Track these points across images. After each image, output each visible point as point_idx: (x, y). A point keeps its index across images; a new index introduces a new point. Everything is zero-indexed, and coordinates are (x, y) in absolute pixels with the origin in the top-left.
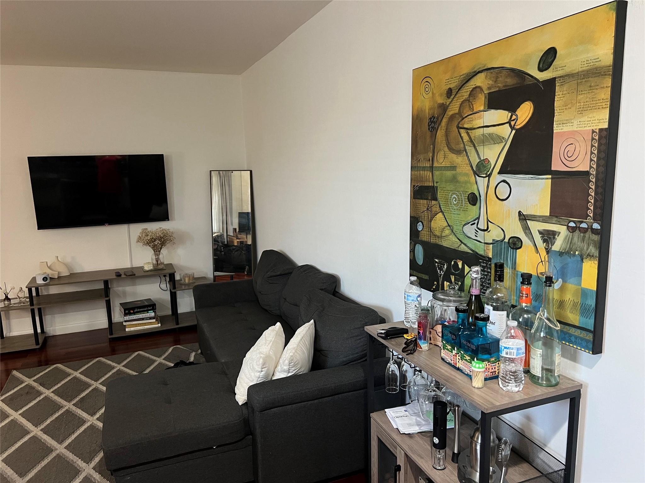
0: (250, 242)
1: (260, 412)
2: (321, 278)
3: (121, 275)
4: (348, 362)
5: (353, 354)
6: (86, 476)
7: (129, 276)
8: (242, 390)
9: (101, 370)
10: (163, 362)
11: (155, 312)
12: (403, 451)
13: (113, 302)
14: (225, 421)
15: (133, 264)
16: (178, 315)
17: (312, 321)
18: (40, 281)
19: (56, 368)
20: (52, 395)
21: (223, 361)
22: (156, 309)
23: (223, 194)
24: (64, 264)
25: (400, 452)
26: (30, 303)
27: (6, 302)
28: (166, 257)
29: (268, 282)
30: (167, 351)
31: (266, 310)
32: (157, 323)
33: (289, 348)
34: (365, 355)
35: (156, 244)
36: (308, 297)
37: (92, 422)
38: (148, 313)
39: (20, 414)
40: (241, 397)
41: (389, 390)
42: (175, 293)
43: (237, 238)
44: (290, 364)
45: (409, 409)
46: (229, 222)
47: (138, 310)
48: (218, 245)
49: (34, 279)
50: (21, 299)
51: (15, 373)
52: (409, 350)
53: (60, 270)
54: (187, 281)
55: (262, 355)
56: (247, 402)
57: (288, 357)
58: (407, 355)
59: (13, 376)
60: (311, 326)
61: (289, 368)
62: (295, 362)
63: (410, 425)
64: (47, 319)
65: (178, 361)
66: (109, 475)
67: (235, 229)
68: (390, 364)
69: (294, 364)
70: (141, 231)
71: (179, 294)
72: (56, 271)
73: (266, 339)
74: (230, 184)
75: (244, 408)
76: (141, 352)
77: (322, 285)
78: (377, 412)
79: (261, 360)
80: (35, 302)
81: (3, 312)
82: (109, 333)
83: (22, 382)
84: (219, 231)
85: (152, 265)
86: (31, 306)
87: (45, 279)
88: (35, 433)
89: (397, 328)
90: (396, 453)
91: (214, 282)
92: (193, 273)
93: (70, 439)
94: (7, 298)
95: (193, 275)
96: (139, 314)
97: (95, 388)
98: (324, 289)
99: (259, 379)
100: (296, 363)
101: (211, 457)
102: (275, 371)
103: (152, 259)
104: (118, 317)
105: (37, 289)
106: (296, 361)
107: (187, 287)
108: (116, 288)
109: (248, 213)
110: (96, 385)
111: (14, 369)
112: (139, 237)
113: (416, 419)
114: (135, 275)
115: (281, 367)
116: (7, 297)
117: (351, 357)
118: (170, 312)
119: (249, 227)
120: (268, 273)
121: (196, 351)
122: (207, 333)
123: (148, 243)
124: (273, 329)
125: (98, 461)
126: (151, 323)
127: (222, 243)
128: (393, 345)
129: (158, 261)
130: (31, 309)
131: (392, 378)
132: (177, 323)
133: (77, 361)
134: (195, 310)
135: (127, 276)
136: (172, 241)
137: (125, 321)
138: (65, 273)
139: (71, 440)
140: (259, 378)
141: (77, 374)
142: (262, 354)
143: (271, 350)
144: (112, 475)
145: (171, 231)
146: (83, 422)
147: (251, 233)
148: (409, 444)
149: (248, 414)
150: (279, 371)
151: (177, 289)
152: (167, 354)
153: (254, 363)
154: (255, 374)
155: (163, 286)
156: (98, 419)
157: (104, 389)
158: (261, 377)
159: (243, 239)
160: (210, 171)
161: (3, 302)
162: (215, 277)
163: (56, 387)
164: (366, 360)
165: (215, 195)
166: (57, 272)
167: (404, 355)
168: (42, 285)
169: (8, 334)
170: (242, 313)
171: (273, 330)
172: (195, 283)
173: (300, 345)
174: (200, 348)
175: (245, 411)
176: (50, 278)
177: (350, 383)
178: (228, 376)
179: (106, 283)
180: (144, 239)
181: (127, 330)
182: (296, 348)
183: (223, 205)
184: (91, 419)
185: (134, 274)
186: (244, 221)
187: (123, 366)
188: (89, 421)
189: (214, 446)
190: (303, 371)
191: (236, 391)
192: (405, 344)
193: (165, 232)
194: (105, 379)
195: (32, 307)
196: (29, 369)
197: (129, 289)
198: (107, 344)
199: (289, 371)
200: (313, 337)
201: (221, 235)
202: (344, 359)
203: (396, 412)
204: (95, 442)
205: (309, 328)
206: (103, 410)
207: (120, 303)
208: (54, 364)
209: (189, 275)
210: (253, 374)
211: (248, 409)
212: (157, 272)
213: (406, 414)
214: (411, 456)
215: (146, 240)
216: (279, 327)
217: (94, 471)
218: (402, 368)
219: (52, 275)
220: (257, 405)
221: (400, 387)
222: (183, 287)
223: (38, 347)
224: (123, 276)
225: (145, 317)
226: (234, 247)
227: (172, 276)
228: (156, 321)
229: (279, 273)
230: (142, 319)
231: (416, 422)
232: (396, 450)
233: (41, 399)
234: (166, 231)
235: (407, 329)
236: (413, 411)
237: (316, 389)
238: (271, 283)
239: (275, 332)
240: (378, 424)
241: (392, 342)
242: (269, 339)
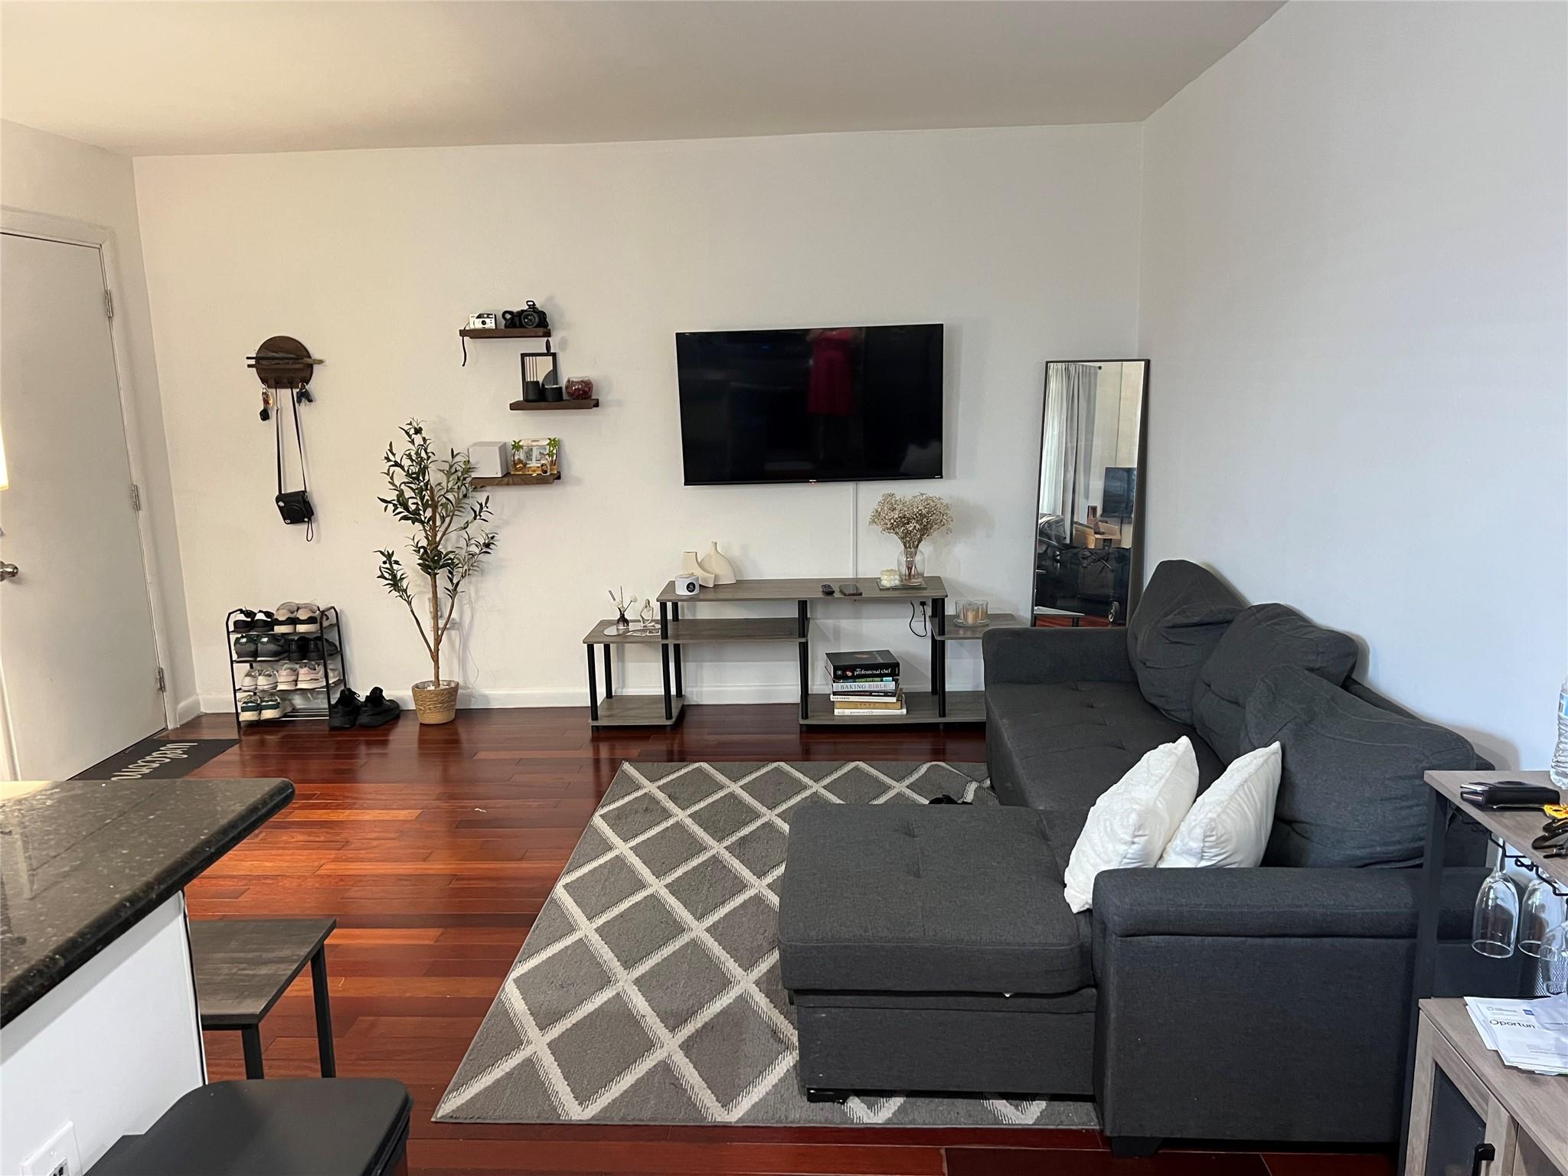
0: (1127, 543)
1: (1121, 937)
2: (1312, 639)
3: (834, 592)
4: (1367, 862)
5: (1385, 844)
6: (741, 995)
7: (850, 595)
8: (1081, 878)
9: (783, 788)
10: (907, 793)
11: (896, 681)
12: (1505, 1111)
13: (812, 648)
14: (1036, 941)
15: (860, 570)
16: (946, 694)
17: (1276, 745)
18: (682, 591)
19: (699, 769)
20: (689, 821)
21: (1041, 808)
22: (898, 675)
23: (1071, 420)
24: (727, 560)
25: (1498, 1111)
26: (662, 633)
27: (621, 627)
28: (930, 559)
29: (1167, 639)
30: (915, 769)
31: (1155, 708)
32: (900, 707)
33: (1206, 800)
34: (1419, 853)
35: (911, 529)
36: (1270, 683)
37: (757, 891)
38: (882, 681)
39: (631, 848)
40: (1078, 895)
41: (1483, 947)
42: (943, 643)
43: (1097, 531)
44: (1206, 837)
45: (1537, 1010)
46: (1080, 488)
47: (863, 672)
48: (1049, 545)
49: (672, 584)
50: (647, 623)
51: (626, 766)
52: (1555, 846)
53: (720, 572)
54: (970, 620)
55: (1136, 807)
56: (1091, 907)
57: (1203, 819)
58: (1546, 857)
59: (624, 773)
60: (1273, 757)
61: (1204, 847)
62: (1221, 837)
63: (1536, 1049)
64: (689, 668)
65: (939, 796)
66: (785, 1004)
67: (1094, 509)
68: (1492, 880)
69: (1217, 840)
70: (881, 499)
71: (950, 646)
72: (713, 574)
73: (1148, 769)
74: (1092, 393)
75: (1082, 919)
76: (861, 764)
77: (1314, 658)
78: (1438, 1000)
79: (1133, 817)
80: (670, 632)
81: (615, 645)
82: (800, 713)
83: (639, 788)
84: (1054, 511)
85: (897, 577)
86: (662, 638)
87: (691, 587)
88: (654, 890)
89: (1524, 784)
90: (1486, 1113)
91: (1031, 626)
92: (985, 603)
93: (716, 914)
94: (623, 619)
95: (985, 607)
96: (863, 680)
97: (767, 823)
98: (1318, 669)
99: (1125, 861)
100: (1222, 839)
101: (1000, 1015)
102: (1168, 849)
103: (899, 564)
104: (821, 682)
105: (675, 606)
106: (1223, 833)
107: (969, 634)
108: (822, 621)
109: (1129, 471)
110: (769, 816)
111: (627, 760)
112: (877, 511)
113: (1558, 1039)
114: (861, 594)
115: (1181, 841)
116: (622, 616)
117: (1378, 849)
118: (927, 687)
119: (1128, 501)
120: (1169, 617)
121: (981, 782)
122: (1009, 739)
123: (892, 528)
124: (1170, 750)
125: (765, 970)
126: (886, 705)
127: (1058, 541)
128: (1506, 827)
129: (911, 569)
130: (663, 645)
131: (1495, 917)
132: (943, 714)
133: (737, 763)
134: (984, 689)
135: (845, 595)
136: (944, 525)
137: (835, 693)
138: (728, 579)
139: (718, 918)
140: (1125, 857)
141: (735, 788)
142: (1137, 803)
143: (1160, 798)
144: (792, 1003)
145: (945, 502)
146: (743, 886)
147: (1133, 516)
148: (1528, 1097)
149: (1092, 938)
150: (1177, 849)
151: (946, 636)
152: (916, 776)
153: (1116, 821)
154: (1117, 847)
155: (919, 626)
156: (769, 886)
157: (786, 828)
158: (1129, 856)
159: (1110, 534)
160: (1047, 363)
161: (615, 626)
162: (1036, 618)
163: (697, 807)
164: (1420, 866)
165: (1053, 424)
166: (713, 576)
167: (1537, 856)
168: (685, 598)
169: (620, 690)
170: (1092, 707)
171: (1170, 753)
172: (987, 625)
173: (1239, 799)
174: (990, 776)
175: (1085, 929)
176: (700, 585)
177: (1368, 914)
178: (1050, 843)
179: (803, 605)
180: (887, 517)
181: (837, 712)
182: (1225, 803)
183: (1069, 445)
184: (757, 884)
185: (860, 592)
186: (1118, 486)
187: (825, 787)
188: (752, 886)
189: (1007, 992)
190: (1241, 862)
191: (1068, 878)
192: (1546, 828)
193: (932, 504)
194: (789, 808)
195: (665, 642)
196: (651, 763)
197: (846, 624)
198: (794, 737)
199: (1203, 856)
200: (1274, 783)
201: (1057, 522)
202: (1358, 853)
203: (1496, 1009)
204: (761, 931)
205: (1266, 761)
206: (781, 870)
207: (826, 654)
208: (696, 762)
209: (976, 608)
210: (1110, 846)
211: (1091, 925)
212: (906, 593)
213: (1527, 1021)
214: (1529, 1128)
215: (890, 520)
216: (1187, 747)
217: (757, 989)
218: (1529, 898)
219: (704, 580)
220: (1116, 918)
221: (1516, 946)
222: (961, 632)
223: (669, 723)
224: (837, 595)
225: (876, 689)
226: (1087, 553)
227: (938, 605)
228: (897, 700)
229: (1196, 619)
230: (868, 694)
231: (1557, 1047)
232: (1484, 1105)
233: (669, 825)
234: (933, 501)
235: (1557, 793)
236: (1550, 1016)
237: (1270, 910)
238: (1173, 643)
239: (1173, 756)
240: (1440, 1029)
241: (1505, 821)
242: (1157, 772)
